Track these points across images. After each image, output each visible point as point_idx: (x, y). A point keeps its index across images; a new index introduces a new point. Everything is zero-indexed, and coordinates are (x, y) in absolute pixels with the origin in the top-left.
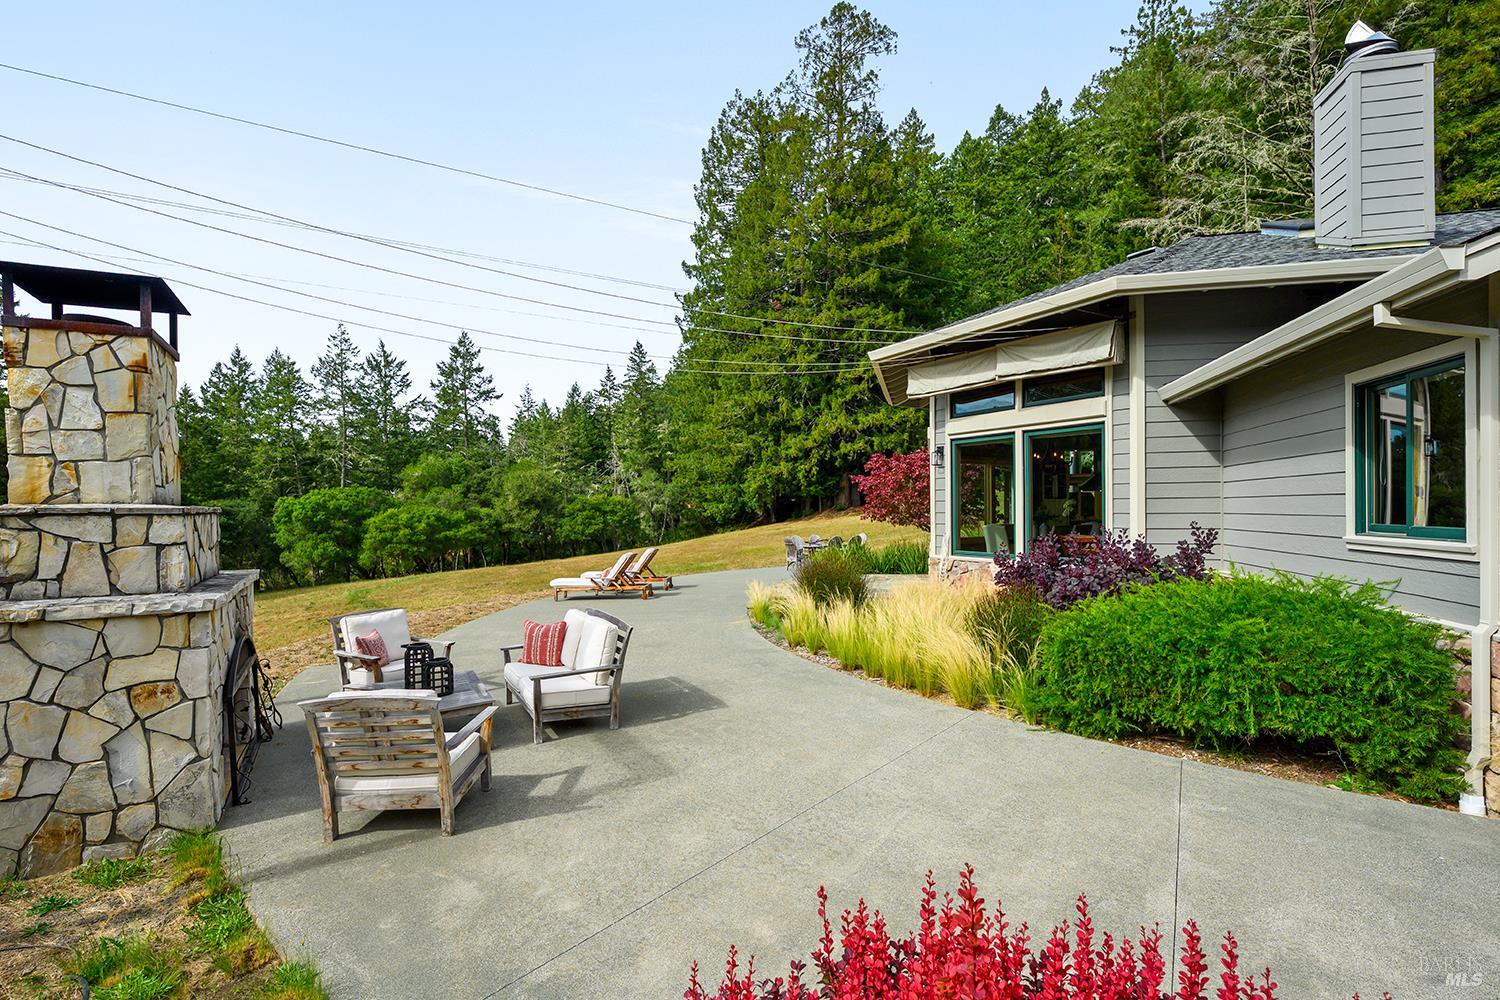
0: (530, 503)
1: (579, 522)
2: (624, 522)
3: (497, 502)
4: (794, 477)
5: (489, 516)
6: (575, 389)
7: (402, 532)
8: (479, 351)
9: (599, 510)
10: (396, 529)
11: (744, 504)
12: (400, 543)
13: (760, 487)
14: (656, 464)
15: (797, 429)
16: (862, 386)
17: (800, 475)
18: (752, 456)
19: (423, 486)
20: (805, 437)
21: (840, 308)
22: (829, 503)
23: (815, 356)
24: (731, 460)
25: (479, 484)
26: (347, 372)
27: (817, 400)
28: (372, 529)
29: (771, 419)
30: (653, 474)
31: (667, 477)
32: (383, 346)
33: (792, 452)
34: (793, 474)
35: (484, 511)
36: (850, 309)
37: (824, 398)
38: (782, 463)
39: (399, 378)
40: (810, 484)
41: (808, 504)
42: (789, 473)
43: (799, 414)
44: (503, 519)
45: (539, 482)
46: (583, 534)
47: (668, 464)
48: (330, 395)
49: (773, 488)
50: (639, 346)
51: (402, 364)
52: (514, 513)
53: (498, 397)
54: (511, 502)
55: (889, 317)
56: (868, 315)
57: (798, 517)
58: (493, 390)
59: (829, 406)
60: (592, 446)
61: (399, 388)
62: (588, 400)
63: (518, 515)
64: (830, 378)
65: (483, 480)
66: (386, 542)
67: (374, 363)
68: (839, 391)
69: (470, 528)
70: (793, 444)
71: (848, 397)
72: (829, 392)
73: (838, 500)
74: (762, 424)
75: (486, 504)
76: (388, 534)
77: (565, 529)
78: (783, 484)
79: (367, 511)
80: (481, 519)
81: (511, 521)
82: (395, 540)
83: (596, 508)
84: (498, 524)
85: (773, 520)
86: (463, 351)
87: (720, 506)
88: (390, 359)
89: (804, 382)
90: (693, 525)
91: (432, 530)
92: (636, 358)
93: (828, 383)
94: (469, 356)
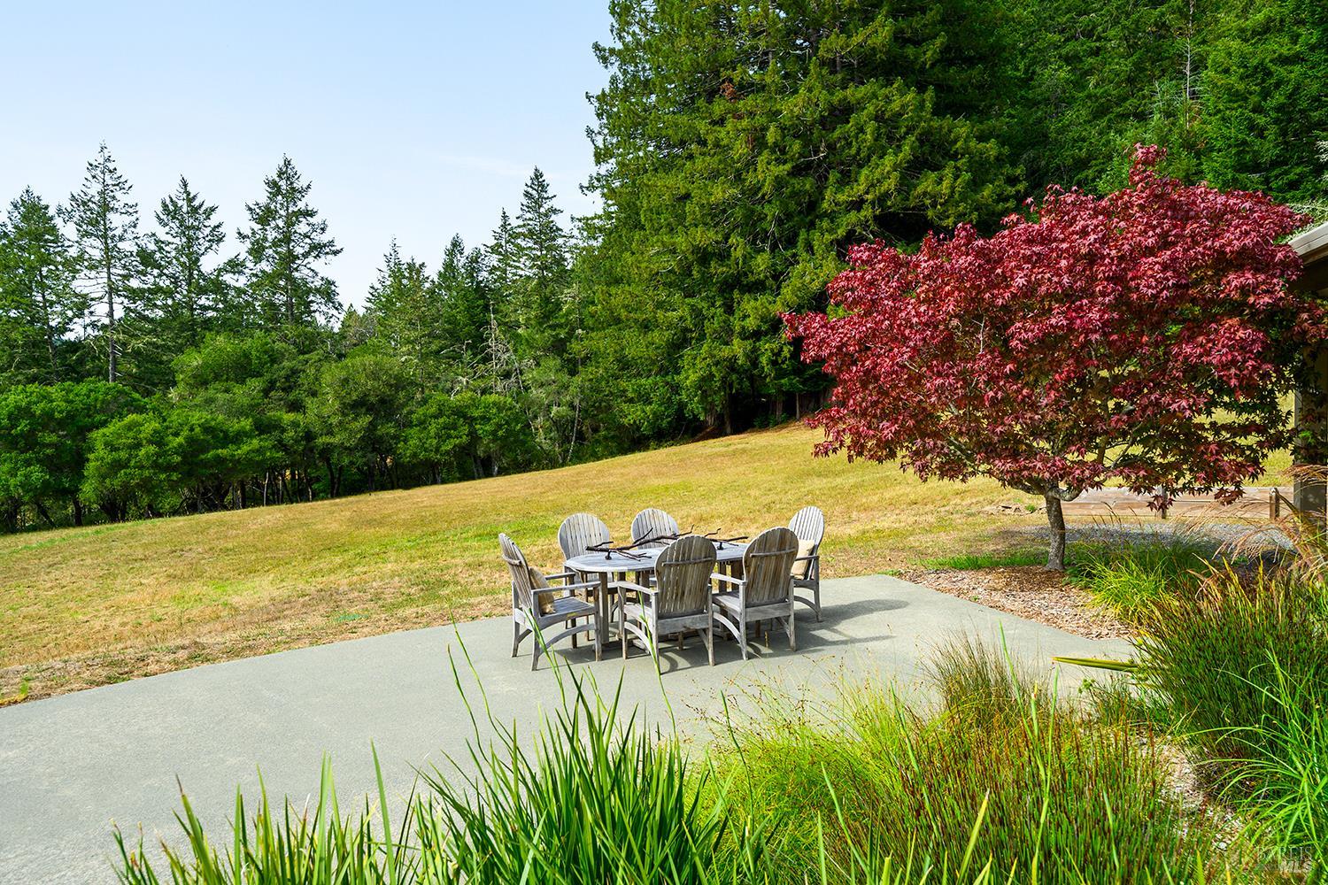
0: (360, 406)
1: (432, 434)
2: (500, 433)
3: (310, 403)
4: (755, 363)
5: (295, 424)
6: (456, 244)
7: (143, 451)
8: (309, 187)
9: (465, 416)
10: (138, 446)
11: (682, 406)
12: (142, 467)
13: (703, 379)
14: (559, 347)
15: (757, 287)
16: (863, 213)
17: (764, 360)
18: (691, 331)
19: (200, 381)
20: (771, 298)
21: (830, 88)
22: (811, 406)
23: (788, 167)
24: (659, 337)
25: (287, 378)
26: (110, 216)
27: (791, 242)
28: (99, 446)
29: (718, 269)
30: (553, 362)
31: (572, 367)
32: (185, 185)
33: (751, 323)
34: (753, 358)
35: (287, 417)
36: (844, 88)
37: (803, 235)
38: (735, 342)
39: (207, 231)
40: (781, 374)
41: (780, 407)
42: (747, 356)
43: (762, 262)
44: (316, 429)
45: (374, 376)
46: (437, 450)
47: (575, 346)
48: (88, 249)
49: (723, 380)
50: (538, 175)
51: (213, 209)
52: (334, 420)
53: (336, 253)
54: (332, 403)
55: (909, 97)
56: (875, 96)
57: (764, 426)
58: (331, 243)
59: (810, 248)
60: (474, 323)
61: (207, 244)
62: (475, 260)
63: (340, 423)
64: (813, 206)
65: (294, 372)
66: (118, 465)
67: (171, 208)
68: (825, 224)
69: (255, 443)
70: (752, 309)
71: (841, 232)
72: (812, 225)
73: (825, 399)
74: (706, 280)
75: (296, 406)
76: (123, 455)
77: (412, 445)
78: (738, 373)
79: (98, 418)
80: (283, 431)
81: (330, 433)
82: (132, 463)
83: (460, 413)
84: (309, 436)
85: (729, 430)
86: (285, 186)
87: (648, 409)
88: (196, 203)
89: (772, 211)
90: (613, 437)
91: (194, 447)
92: (534, 193)
93: (810, 211)
94: (293, 193)
